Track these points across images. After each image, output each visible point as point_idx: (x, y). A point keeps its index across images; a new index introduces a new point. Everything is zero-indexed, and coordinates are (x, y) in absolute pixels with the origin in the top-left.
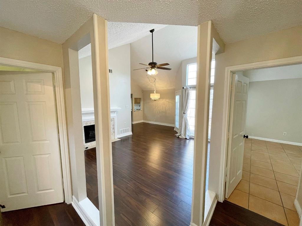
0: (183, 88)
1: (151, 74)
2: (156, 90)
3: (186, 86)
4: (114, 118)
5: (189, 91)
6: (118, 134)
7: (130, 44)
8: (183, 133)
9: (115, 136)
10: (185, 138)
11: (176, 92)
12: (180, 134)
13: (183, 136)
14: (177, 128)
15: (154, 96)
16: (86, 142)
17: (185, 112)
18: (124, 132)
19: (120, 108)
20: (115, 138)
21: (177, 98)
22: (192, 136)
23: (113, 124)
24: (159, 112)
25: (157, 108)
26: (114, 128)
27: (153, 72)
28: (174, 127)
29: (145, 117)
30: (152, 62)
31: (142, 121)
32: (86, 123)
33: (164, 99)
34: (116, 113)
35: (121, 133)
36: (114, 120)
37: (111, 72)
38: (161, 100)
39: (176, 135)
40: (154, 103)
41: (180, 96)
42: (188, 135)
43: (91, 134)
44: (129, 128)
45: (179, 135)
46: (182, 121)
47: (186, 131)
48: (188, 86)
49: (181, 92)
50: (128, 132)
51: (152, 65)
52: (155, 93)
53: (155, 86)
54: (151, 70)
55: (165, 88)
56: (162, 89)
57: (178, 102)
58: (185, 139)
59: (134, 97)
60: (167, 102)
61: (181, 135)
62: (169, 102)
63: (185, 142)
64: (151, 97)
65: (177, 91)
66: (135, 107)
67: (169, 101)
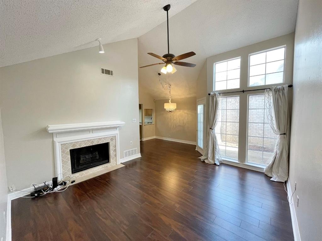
0: (209, 94)
1: (165, 73)
2: (171, 99)
3: (213, 92)
4: (115, 136)
5: (218, 99)
6: (122, 157)
7: (138, 38)
8: (211, 156)
9: (117, 161)
10: (214, 163)
11: (197, 100)
12: (206, 157)
13: (210, 161)
14: (200, 148)
15: (170, 107)
16: (73, 172)
17: (212, 127)
18: (129, 155)
19: (124, 123)
20: (118, 164)
21: (200, 108)
22: (223, 160)
23: (114, 144)
24: (175, 126)
25: (172, 121)
26: (115, 150)
27: (169, 69)
28: (195, 146)
29: (157, 132)
30: (167, 53)
31: (154, 137)
32: (73, 145)
33: (182, 111)
34: (118, 129)
35: (126, 156)
36: (115, 139)
37: (112, 74)
38: (178, 111)
39: (200, 158)
40: (170, 114)
41: (204, 106)
42: (218, 159)
43: (82, 159)
44: (137, 148)
45: (205, 159)
46: (209, 139)
47: (215, 153)
48: (217, 91)
49: (205, 100)
50: (135, 153)
51: (168, 58)
52: (170, 102)
53: (170, 94)
54: (166, 66)
55: (183, 97)
56: (179, 97)
57: (201, 113)
58: (214, 165)
59: (144, 107)
60: (185, 113)
61: (207, 159)
62: (187, 114)
63: (214, 169)
64: (165, 108)
65: (200, 99)
66: (146, 120)
67: (188, 112)
